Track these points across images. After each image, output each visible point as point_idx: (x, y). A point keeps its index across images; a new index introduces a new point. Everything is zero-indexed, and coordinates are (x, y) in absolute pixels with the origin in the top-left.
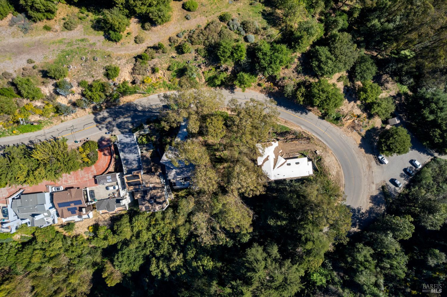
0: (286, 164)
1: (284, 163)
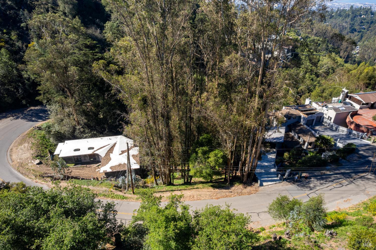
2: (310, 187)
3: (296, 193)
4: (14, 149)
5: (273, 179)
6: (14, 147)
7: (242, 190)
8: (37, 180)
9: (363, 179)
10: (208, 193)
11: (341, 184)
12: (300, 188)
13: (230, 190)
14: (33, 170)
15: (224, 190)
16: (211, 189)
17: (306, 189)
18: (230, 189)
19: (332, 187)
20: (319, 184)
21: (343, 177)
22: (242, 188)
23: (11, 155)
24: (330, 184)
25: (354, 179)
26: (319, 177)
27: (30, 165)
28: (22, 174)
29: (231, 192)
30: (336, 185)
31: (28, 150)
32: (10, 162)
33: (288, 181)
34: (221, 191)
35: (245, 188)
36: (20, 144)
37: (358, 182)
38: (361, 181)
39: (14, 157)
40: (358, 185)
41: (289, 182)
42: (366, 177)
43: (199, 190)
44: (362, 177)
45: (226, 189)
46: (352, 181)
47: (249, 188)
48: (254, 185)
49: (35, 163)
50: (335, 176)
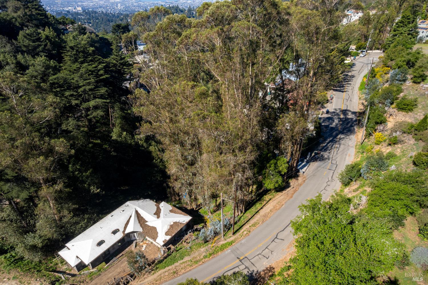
0: (121, 230)
1: (125, 228)
3: (326, 166)
5: (303, 164)
9: (342, 140)
10: (282, 197)
12: (323, 162)
13: (292, 187)
15: (289, 189)
16: (280, 194)
17: (327, 160)
19: (336, 152)
20: (328, 154)
21: (333, 143)
24: (333, 150)
26: (324, 150)
30: (336, 149)
33: (312, 161)
34: (287, 191)
35: (297, 179)
40: (344, 144)
42: (341, 137)
46: (339, 143)
47: (300, 179)
48: (300, 175)
50: (329, 144)
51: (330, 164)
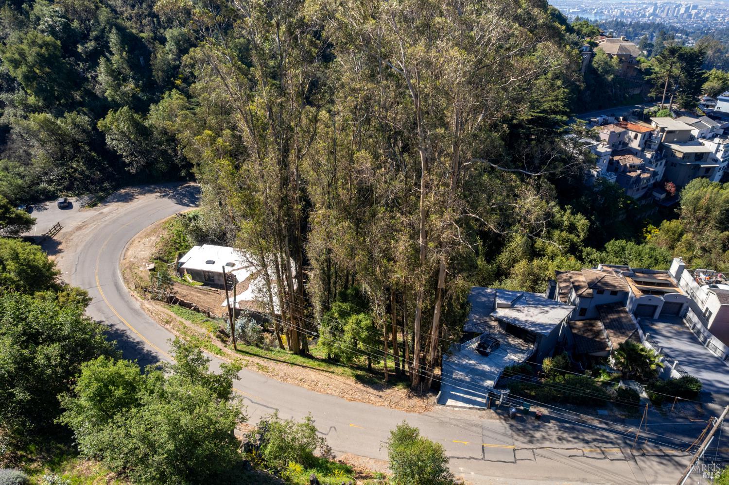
2: (532, 437)
3: (496, 439)
4: (136, 242)
5: (474, 398)
6: (138, 238)
7: (401, 399)
8: (136, 294)
9: (665, 462)
10: (342, 386)
11: (603, 453)
12: (510, 432)
13: (381, 393)
14: (141, 278)
15: (371, 390)
16: (352, 381)
17: (521, 439)
18: (382, 391)
19: (580, 453)
20: (554, 438)
21: (619, 441)
22: (403, 395)
23: (128, 249)
24: (581, 445)
25: (643, 455)
26: (567, 425)
27: (141, 269)
28: (124, 279)
29: (381, 397)
30: (591, 452)
31: (152, 246)
32: (122, 258)
33: (499, 411)
34: (365, 389)
35: (410, 397)
36: (148, 235)
37: (648, 463)
38: (655, 463)
39: (130, 253)
40: (641, 469)
41: (498, 414)
42: (677, 459)
43: (333, 376)
44: (667, 455)
45: (375, 389)
46: (634, 456)
47: (415, 401)
48: (428, 398)
49: (148, 268)
50: (606, 434)
51: (512, 447)
